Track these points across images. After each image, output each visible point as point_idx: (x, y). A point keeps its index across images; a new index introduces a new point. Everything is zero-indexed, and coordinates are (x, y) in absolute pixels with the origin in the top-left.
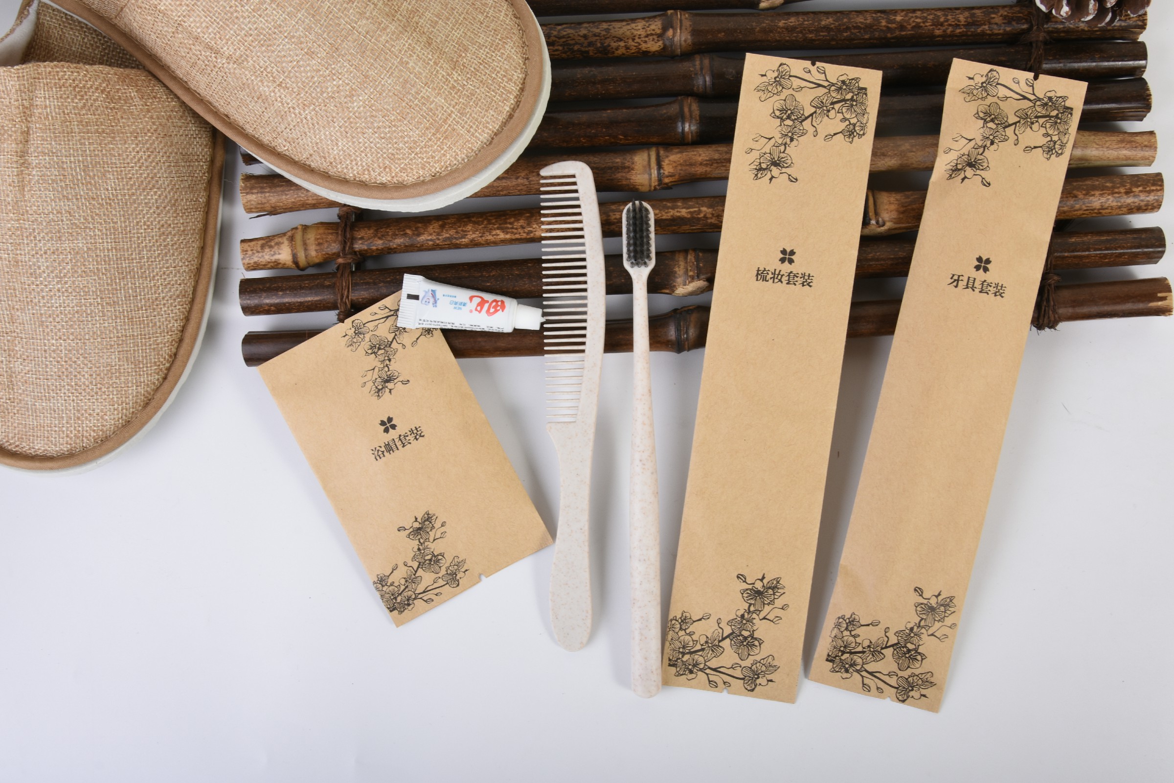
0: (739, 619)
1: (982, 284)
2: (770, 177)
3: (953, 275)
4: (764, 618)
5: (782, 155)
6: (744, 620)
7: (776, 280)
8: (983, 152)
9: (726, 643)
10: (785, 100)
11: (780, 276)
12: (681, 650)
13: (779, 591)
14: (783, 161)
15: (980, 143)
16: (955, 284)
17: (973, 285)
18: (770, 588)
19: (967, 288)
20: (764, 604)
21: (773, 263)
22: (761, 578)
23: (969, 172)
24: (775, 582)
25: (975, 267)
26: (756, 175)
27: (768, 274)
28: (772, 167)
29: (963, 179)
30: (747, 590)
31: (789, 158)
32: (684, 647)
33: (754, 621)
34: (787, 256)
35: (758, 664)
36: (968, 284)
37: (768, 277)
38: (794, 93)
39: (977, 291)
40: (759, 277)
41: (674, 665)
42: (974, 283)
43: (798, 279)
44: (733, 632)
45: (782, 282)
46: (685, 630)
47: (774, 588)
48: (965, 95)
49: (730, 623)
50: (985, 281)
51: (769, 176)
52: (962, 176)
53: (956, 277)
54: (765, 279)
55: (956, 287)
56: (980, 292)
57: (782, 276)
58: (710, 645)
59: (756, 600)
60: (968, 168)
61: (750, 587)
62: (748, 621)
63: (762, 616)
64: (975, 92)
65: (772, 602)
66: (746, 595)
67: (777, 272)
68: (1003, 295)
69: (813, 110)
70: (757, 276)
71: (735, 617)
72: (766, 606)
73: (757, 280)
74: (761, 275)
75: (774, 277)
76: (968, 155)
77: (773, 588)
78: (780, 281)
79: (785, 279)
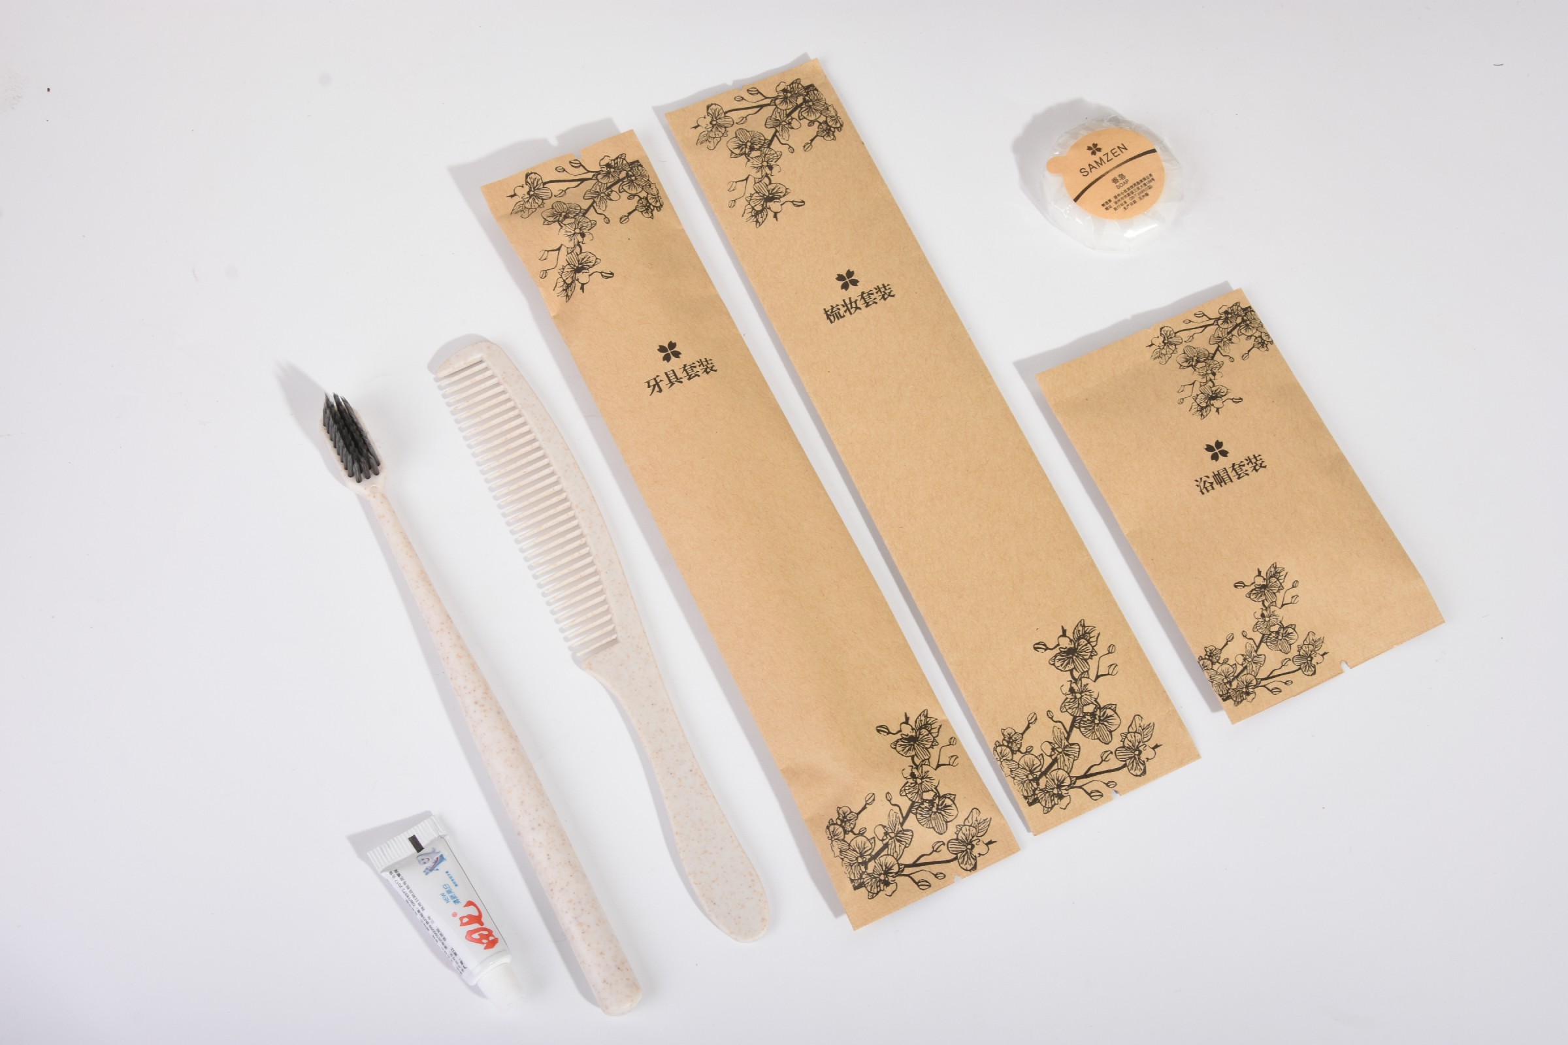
0: (1070, 696)
1: (685, 370)
2: (773, 214)
3: (648, 382)
4: (1098, 677)
5: (770, 187)
6: (1076, 693)
7: (853, 310)
8: (581, 250)
9: (1076, 736)
10: (736, 137)
11: (854, 305)
12: (1031, 777)
13: (1092, 635)
14: (777, 192)
15: (571, 245)
16: (657, 389)
17: (676, 377)
18: (1079, 638)
19: (672, 384)
20: (1086, 660)
21: (837, 296)
22: (1061, 634)
23: (582, 277)
24: (1080, 628)
25: (664, 360)
26: (757, 221)
27: (839, 309)
28: (769, 204)
29: (582, 288)
30: (1056, 656)
31: (780, 186)
32: (1031, 772)
33: (1089, 687)
34: (847, 280)
35: (1129, 736)
36: (670, 380)
37: (842, 312)
38: (741, 126)
39: (685, 380)
40: (832, 318)
41: (1036, 801)
42: (675, 375)
43: (875, 295)
44: (1075, 717)
45: (860, 309)
46: (1019, 750)
47: (1085, 635)
48: (520, 214)
49: (1063, 708)
50: (685, 366)
51: (771, 215)
52: (578, 286)
53: (653, 383)
54: (840, 317)
55: (660, 391)
56: (689, 379)
57: (855, 302)
58: (1060, 750)
59: (1073, 662)
60: (578, 275)
61: (1057, 651)
62: (1082, 692)
63: (1093, 676)
64: (528, 205)
65: (1093, 653)
66: (1060, 663)
67: (848, 302)
68: (714, 368)
69: (773, 130)
70: (828, 318)
71: (1064, 697)
72: (1089, 661)
73: (831, 322)
74: (832, 315)
75: (848, 309)
76: (569, 264)
77: (1083, 636)
78: (857, 308)
79: (860, 304)
